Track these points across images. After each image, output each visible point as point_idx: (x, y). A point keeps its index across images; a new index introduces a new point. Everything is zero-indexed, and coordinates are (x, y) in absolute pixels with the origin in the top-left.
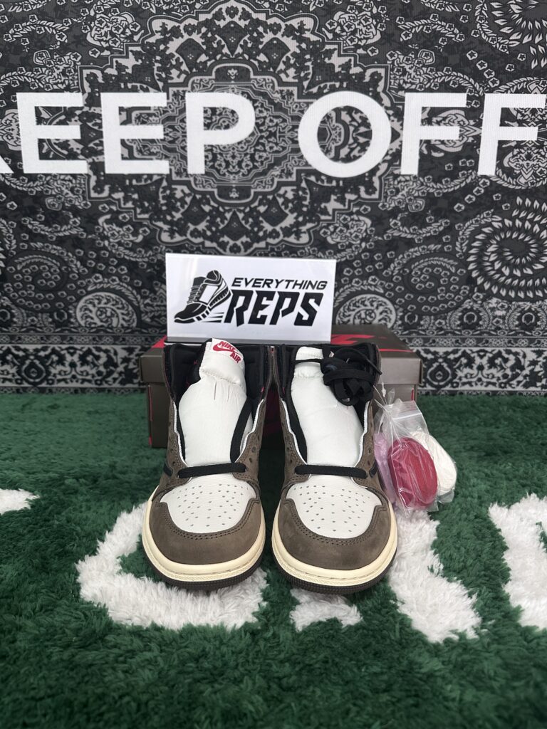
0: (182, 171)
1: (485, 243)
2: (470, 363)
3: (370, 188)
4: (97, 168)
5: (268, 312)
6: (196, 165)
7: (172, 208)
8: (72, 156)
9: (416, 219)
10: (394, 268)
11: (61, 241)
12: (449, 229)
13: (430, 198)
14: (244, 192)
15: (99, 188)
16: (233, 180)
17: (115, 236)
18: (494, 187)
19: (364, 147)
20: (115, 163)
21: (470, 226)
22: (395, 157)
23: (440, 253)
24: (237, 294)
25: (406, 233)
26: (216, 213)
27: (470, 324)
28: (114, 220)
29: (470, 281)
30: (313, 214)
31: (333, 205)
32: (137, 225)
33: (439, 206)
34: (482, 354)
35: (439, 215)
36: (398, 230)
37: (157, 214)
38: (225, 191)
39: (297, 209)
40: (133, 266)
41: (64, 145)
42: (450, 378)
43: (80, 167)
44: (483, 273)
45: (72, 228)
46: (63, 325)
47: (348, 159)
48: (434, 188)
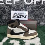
0: (13, 4)
1: (42, 11)
2: (41, 23)
3: (31, 6)
4: (5, 4)
5: (21, 17)
6: (14, 3)
7: (12, 7)
8: (3, 3)
9: (36, 9)
10: (34, 13)
11: (1, 11)
12: (39, 10)
13: (37, 7)
14: (19, 6)
15: (5, 6)
16: (18, 5)
17: (7, 10)
18: (43, 5)
19: (30, 2)
20: (7, 3)
21: (41, 9)
22: (33, 3)
23: (38, 12)
24: (18, 15)
25: (35, 10)
26: (16, 8)
27: (41, 19)
28: (6, 9)
29: (41, 15)
30: (26, 8)
31: (28, 7)
32: (9, 9)
33: (38, 7)
34: (42, 22)
35: (38, 8)
36: (34, 10)
37: (11, 8)
38: (17, 6)
39: (24, 7)
40: (8, 13)
41: (2, 1)
42: (39, 24)
43: (3, 4)
44: (42, 14)
45: (3, 9)
46: (2, 19)
47: (29, 3)
48: (37, 6)
